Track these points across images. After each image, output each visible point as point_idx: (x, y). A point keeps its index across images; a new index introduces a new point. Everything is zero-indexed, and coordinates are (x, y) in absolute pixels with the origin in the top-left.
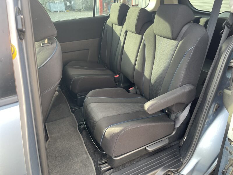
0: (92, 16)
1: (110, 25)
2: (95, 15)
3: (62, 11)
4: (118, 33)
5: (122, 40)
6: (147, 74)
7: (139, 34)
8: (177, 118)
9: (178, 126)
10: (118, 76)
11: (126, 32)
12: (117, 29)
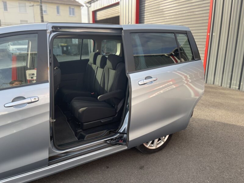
0: (80, 59)
1: (90, 64)
2: (82, 59)
3: (60, 55)
4: (94, 69)
5: (96, 72)
6: (106, 89)
7: (102, 68)
8: (117, 107)
9: (118, 111)
10: (93, 93)
11: (97, 68)
12: (94, 66)
